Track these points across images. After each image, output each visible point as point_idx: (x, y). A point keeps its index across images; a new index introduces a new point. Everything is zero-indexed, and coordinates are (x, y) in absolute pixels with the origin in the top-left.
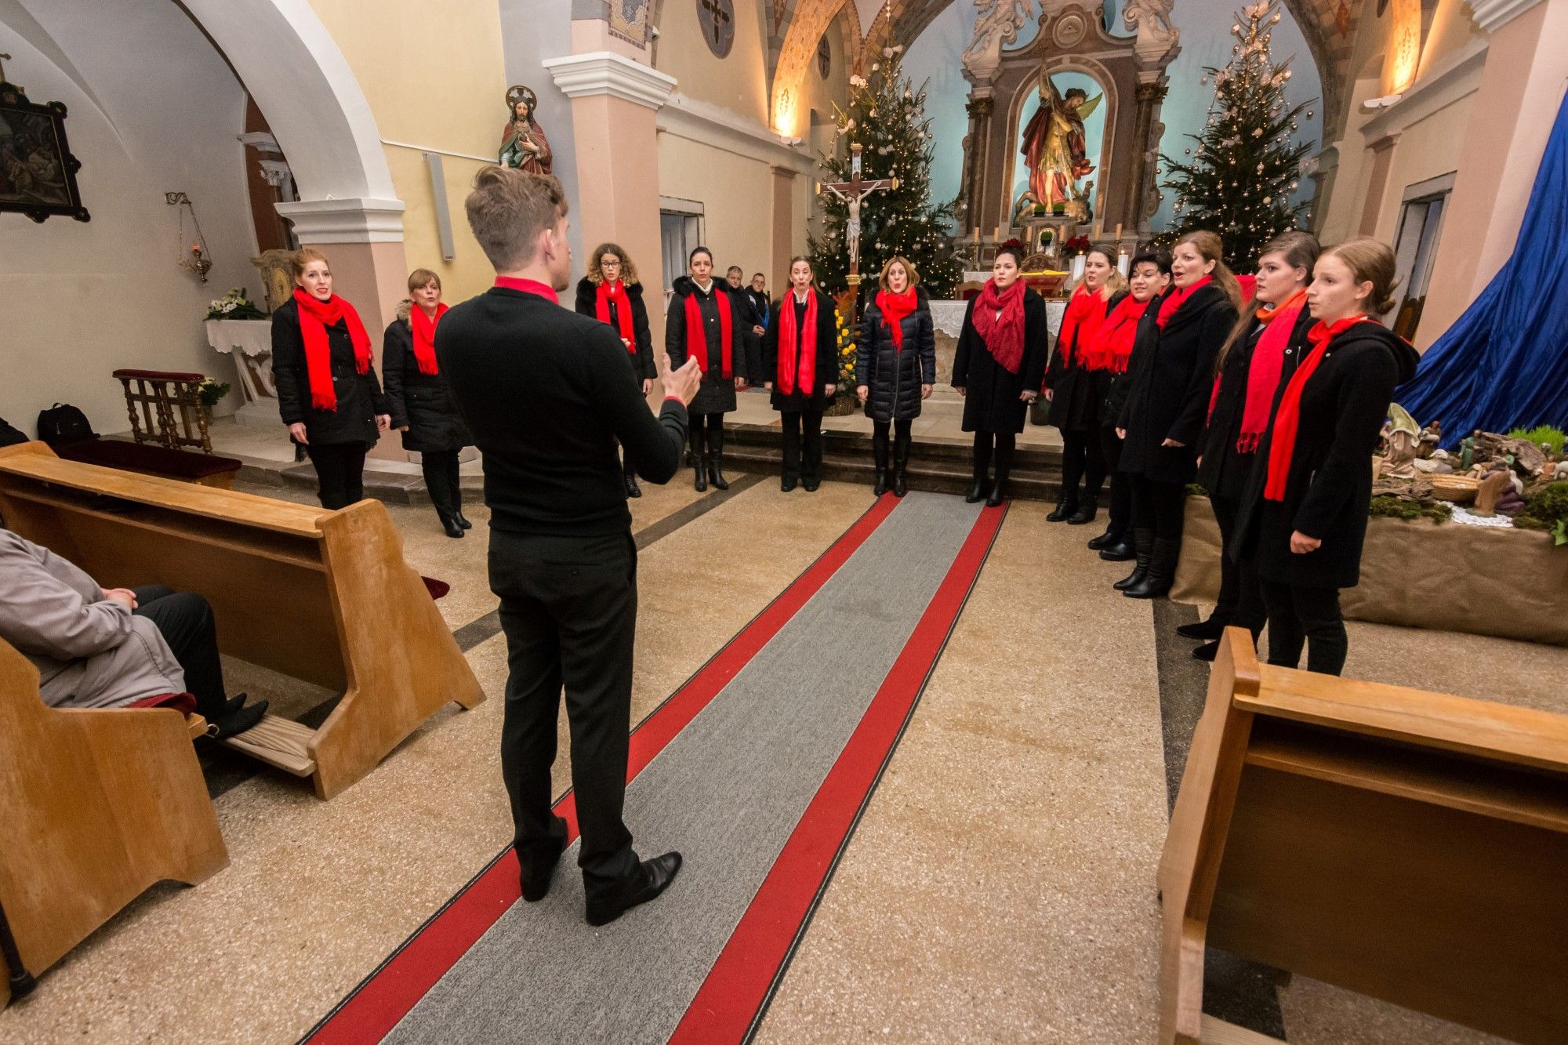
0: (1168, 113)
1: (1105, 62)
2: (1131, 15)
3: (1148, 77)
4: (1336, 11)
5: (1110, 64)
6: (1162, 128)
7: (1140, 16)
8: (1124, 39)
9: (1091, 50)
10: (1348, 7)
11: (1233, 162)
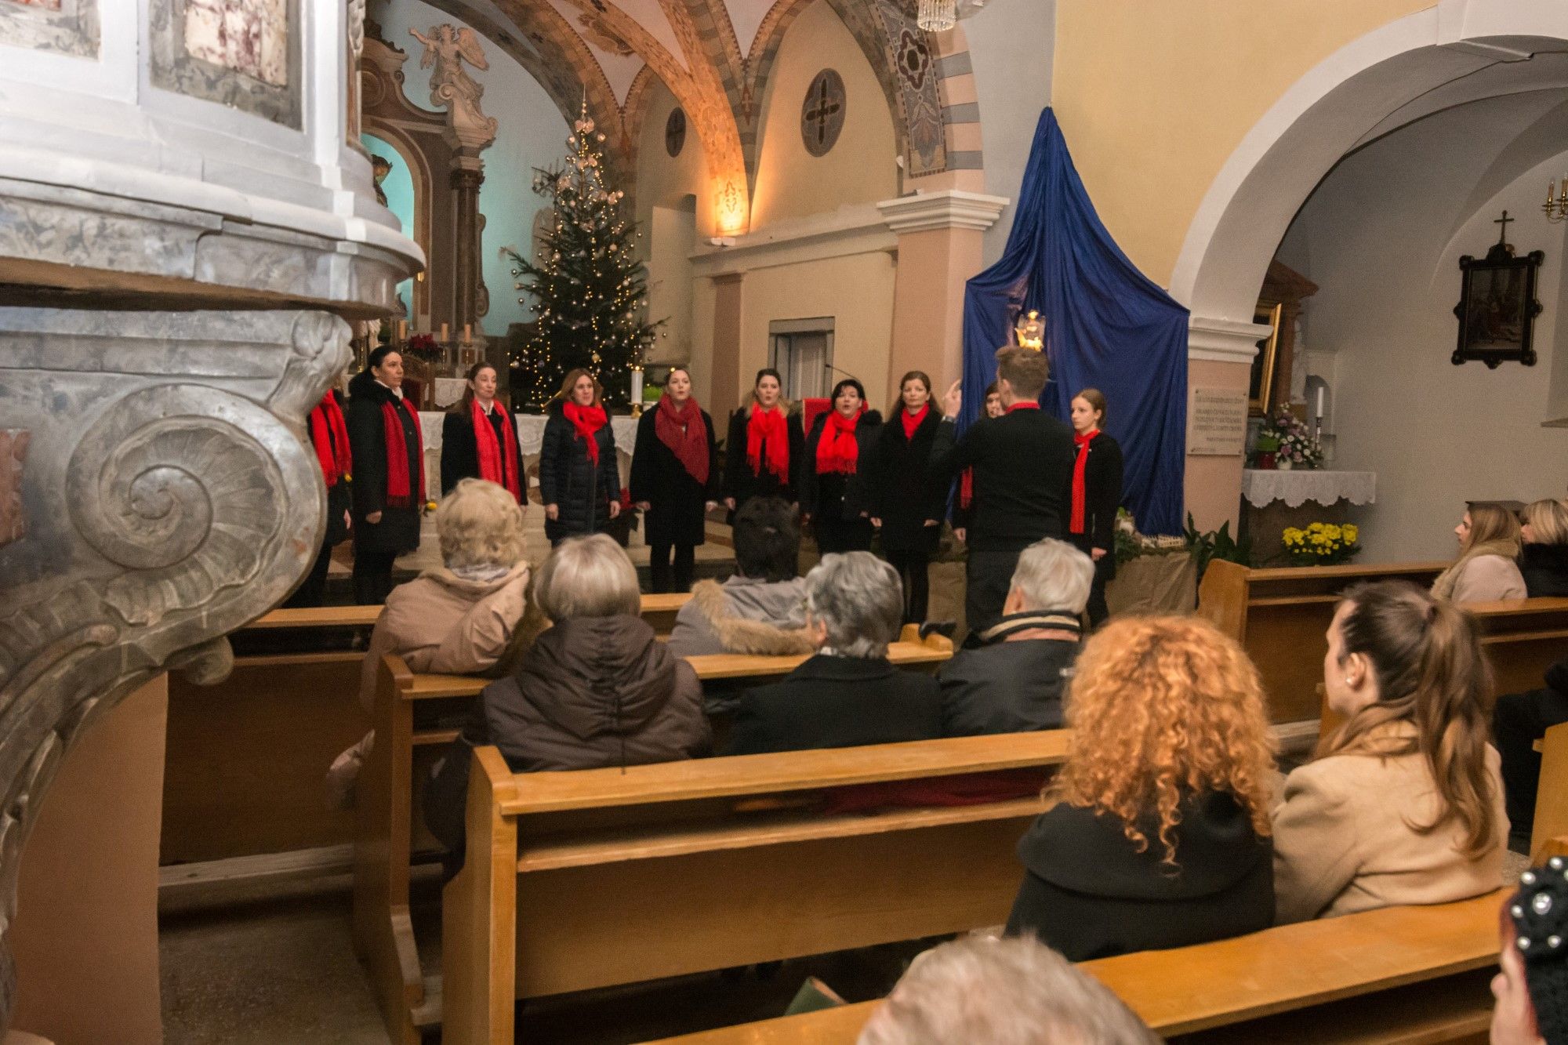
0: (487, 202)
1: (411, 133)
2: (447, 92)
3: (467, 164)
4: (620, 135)
5: (420, 137)
6: (483, 220)
7: (454, 96)
8: (429, 113)
9: (396, 117)
10: (629, 135)
11: (599, 275)
